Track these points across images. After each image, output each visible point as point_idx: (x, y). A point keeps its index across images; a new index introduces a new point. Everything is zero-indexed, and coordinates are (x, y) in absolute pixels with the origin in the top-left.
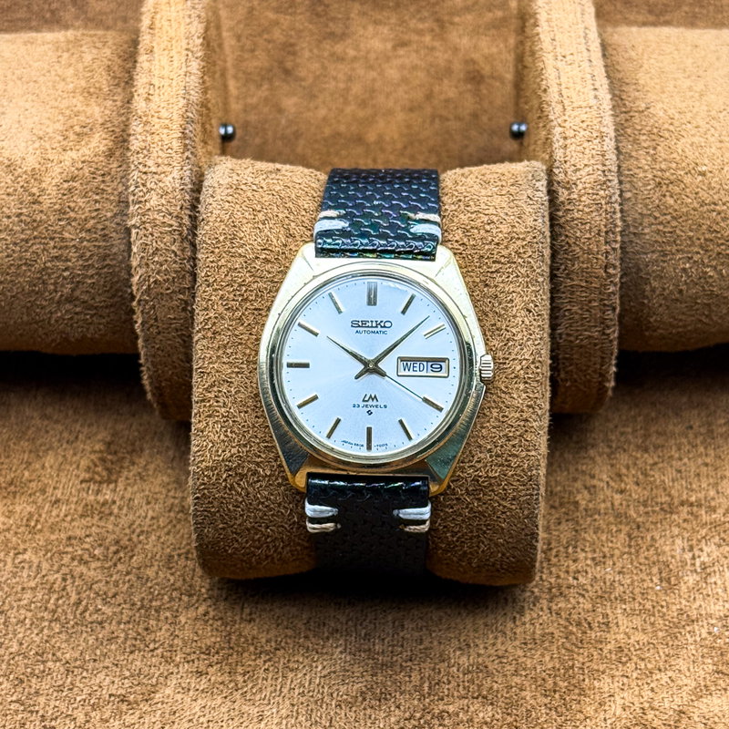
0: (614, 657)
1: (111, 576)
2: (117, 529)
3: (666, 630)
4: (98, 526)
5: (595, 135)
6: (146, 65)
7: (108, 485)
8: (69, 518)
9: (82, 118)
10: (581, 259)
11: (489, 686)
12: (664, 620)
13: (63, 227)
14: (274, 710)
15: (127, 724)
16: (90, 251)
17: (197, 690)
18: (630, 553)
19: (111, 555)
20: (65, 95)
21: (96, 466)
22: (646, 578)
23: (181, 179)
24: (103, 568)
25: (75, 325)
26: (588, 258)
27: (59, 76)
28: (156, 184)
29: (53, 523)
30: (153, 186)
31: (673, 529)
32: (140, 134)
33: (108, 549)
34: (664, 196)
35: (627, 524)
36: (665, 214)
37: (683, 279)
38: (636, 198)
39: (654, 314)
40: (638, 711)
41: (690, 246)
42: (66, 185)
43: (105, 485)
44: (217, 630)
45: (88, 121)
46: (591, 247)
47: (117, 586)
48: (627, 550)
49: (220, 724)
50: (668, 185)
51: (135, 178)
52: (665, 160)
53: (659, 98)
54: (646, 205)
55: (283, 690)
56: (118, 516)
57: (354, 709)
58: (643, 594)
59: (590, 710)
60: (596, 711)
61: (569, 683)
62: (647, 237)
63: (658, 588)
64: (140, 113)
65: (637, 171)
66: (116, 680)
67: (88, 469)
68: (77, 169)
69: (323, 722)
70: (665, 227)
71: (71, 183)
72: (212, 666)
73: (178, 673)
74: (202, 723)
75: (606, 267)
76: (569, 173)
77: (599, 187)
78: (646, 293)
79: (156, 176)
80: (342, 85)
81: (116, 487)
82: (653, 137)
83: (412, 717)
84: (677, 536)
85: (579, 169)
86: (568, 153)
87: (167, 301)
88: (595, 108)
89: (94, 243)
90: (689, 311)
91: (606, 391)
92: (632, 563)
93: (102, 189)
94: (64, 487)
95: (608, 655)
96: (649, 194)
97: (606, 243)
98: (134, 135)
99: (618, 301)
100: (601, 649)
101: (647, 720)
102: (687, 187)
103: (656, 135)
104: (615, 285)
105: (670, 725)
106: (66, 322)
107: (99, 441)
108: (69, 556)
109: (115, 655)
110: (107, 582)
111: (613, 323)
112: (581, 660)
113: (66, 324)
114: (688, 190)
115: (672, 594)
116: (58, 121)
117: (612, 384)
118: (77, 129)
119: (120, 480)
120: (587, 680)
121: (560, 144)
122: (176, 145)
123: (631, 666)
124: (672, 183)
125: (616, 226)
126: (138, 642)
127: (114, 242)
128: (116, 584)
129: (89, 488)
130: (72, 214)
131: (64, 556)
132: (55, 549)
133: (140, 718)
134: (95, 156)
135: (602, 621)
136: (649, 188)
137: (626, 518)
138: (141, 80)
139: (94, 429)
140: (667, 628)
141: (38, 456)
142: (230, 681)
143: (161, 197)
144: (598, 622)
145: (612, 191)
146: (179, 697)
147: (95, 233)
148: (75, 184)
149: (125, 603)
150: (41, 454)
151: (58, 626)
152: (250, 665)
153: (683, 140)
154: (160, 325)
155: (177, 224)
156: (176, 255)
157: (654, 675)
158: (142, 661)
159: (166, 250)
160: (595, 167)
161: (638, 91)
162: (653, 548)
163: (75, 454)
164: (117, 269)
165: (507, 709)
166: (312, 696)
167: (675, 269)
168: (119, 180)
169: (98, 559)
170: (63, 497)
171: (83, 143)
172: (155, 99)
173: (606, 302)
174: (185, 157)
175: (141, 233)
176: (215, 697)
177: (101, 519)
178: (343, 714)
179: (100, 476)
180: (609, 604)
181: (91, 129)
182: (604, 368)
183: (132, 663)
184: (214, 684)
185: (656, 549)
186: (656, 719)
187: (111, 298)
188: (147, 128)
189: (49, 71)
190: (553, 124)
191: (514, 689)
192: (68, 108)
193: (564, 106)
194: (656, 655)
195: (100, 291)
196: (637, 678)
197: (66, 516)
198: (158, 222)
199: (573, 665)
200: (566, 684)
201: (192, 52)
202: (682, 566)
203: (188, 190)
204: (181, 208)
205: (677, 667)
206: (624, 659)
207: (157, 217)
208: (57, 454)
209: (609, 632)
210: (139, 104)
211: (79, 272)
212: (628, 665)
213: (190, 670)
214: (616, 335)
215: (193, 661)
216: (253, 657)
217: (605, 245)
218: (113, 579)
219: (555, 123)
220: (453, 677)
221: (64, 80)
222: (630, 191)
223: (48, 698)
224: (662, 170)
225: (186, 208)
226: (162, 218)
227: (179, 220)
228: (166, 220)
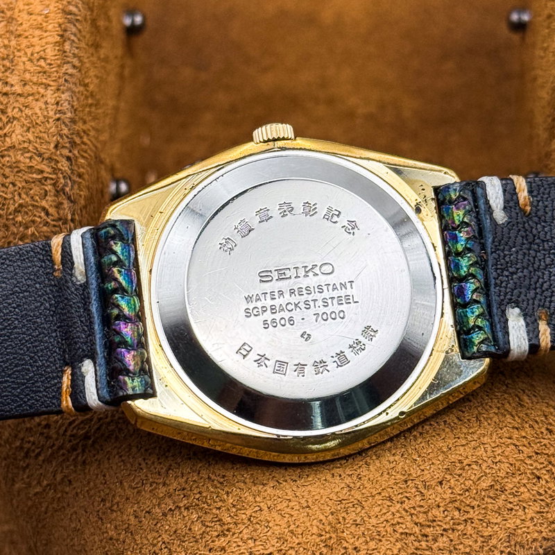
23: (57, 103)
28: (21, 110)
30: (16, 113)
79: (22, 100)
122: (51, 52)
143: (28, 130)
155: (49, 170)
156: (47, 214)
159: (33, 206)
188: (12, 28)
198: (22, 166)
204: (56, 147)
207: (22, 159)
225: (63, 147)
226: (28, 160)
227: (53, 164)
228: (34, 163)
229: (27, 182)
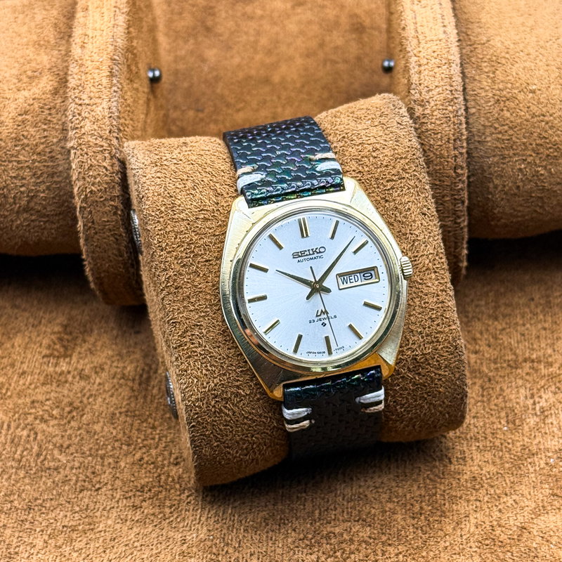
0: (469, 485)
1: (66, 431)
2: (71, 394)
3: (512, 463)
4: (56, 392)
5: (444, 62)
6: (82, 20)
7: (64, 359)
8: (33, 386)
9: (33, 64)
10: (435, 162)
11: (367, 511)
12: (510, 454)
13: (18, 152)
14: (194, 535)
15: (76, 549)
16: (41, 170)
17: (133, 520)
18: (483, 402)
19: (65, 414)
20: (20, 47)
21: (55, 344)
22: (495, 420)
23: (110, 108)
24: (59, 425)
25: (32, 230)
26: (441, 162)
27: (16, 32)
28: (89, 113)
29: (20, 391)
30: (87, 115)
31: (517, 380)
32: (76, 74)
33: (64, 409)
34: (502, 110)
35: (481, 377)
36: (503, 125)
37: (520, 177)
38: (480, 113)
39: (497, 206)
40: (488, 528)
41: (524, 150)
42: (20, 118)
43: (62, 360)
44: (150, 472)
45: (38, 67)
46: (442, 152)
47: (71, 439)
48: (480, 399)
49: (151, 547)
50: (504, 102)
51: (72, 109)
52: (502, 82)
53: (497, 33)
54: (488, 118)
55: (202, 518)
56: (72, 383)
57: (258, 532)
58: (493, 434)
59: (449, 529)
60: (454, 529)
61: (432, 507)
62: (489, 144)
63: (506, 428)
64: (76, 58)
65: (480, 91)
66: (68, 514)
67: (49, 347)
68: (29, 105)
69: (234, 544)
70: (503, 135)
71: (24, 116)
72: (145, 501)
73: (117, 507)
74: (136, 547)
75: (455, 168)
76: (423, 93)
77: (447, 104)
78: (490, 190)
79: (89, 107)
80: (252, 39)
81: (71, 360)
82: (493, 63)
83: (305, 537)
84: (521, 386)
85: (432, 90)
86: (422, 77)
87: (101, 207)
88: (444, 41)
89: (44, 164)
90: (526, 203)
91: (461, 270)
92: (484, 410)
93: (49, 120)
94: (29, 361)
95: (464, 483)
96: (490, 109)
97: (455, 148)
98: (71, 75)
99: (466, 196)
100: (459, 479)
101: (495, 535)
102: (520, 103)
103: (495, 62)
104: (463, 182)
105: (513, 539)
106: (24, 228)
107: (58, 324)
108: (33, 416)
109: (68, 494)
110: (63, 436)
111: (462, 214)
112: (443, 488)
113: (25, 230)
114: (521, 105)
115: (517, 434)
116: (14, 67)
117: (465, 264)
118: (29, 73)
119: (74, 354)
120: (447, 504)
121: (416, 70)
122: (105, 81)
123: (483, 491)
124: (508, 100)
125: (462, 134)
126: (87, 483)
127: (60, 163)
128: (70, 438)
129: (49, 362)
130: (26, 141)
131: (28, 416)
132: (21, 411)
133: (86, 544)
134: (43, 94)
135: (460, 456)
136: (489, 104)
137: (480, 373)
138: (78, 32)
139: (54, 314)
140: (512, 460)
141: (9, 337)
142: (160, 513)
143: (94, 123)
144: (457, 457)
145: (458, 107)
146: (118, 526)
147: (45, 155)
148: (27, 117)
149: (77, 453)
150: (11, 336)
151: (23, 472)
152: (175, 500)
153: (517, 65)
154: (96, 227)
155: (107, 145)
156: (107, 170)
157: (501, 499)
158: (90, 498)
159: (99, 166)
160: (444, 87)
161: (481, 28)
162: (501, 397)
163: (38, 335)
164: (63, 184)
165: (382, 530)
166: (225, 523)
167: (512, 169)
168: (62, 113)
169: (56, 418)
170: (28, 370)
171: (34, 84)
172: (89, 46)
173: (456, 197)
174: (112, 91)
175: (78, 153)
176: (147, 526)
177: (58, 386)
178: (250, 537)
179: (58, 351)
180: (465, 442)
181: (41, 73)
182: (457, 250)
183: (81, 500)
184: (147, 515)
185: (504, 397)
186: (503, 534)
187: (59, 207)
188: (82, 69)
189: (7, 29)
190: (409, 54)
191: (388, 513)
192: (22, 57)
193: (418, 40)
194: (504, 483)
195: (51, 202)
196: (488, 502)
197: (30, 384)
198: (91, 144)
199: (436, 493)
200: (430, 508)
201: (119, 8)
202: (525, 411)
203: (115, 117)
204: (110, 132)
205: (521, 491)
206: (477, 487)
207: (91, 140)
208: (24, 335)
209: (465, 465)
210: (76, 51)
211: (33, 188)
212: (481, 491)
213: (128, 504)
214: (466, 223)
215: (130, 497)
216: (178, 493)
217: (454, 150)
218: (67, 434)
219: (411, 54)
220: (338, 504)
221: (19, 35)
222: (474, 107)
223: (13, 530)
224: (500, 90)
225: (114, 132)
226: (94, 140)
227: (108, 142)
228: (98, 142)
229: (94, 152)
